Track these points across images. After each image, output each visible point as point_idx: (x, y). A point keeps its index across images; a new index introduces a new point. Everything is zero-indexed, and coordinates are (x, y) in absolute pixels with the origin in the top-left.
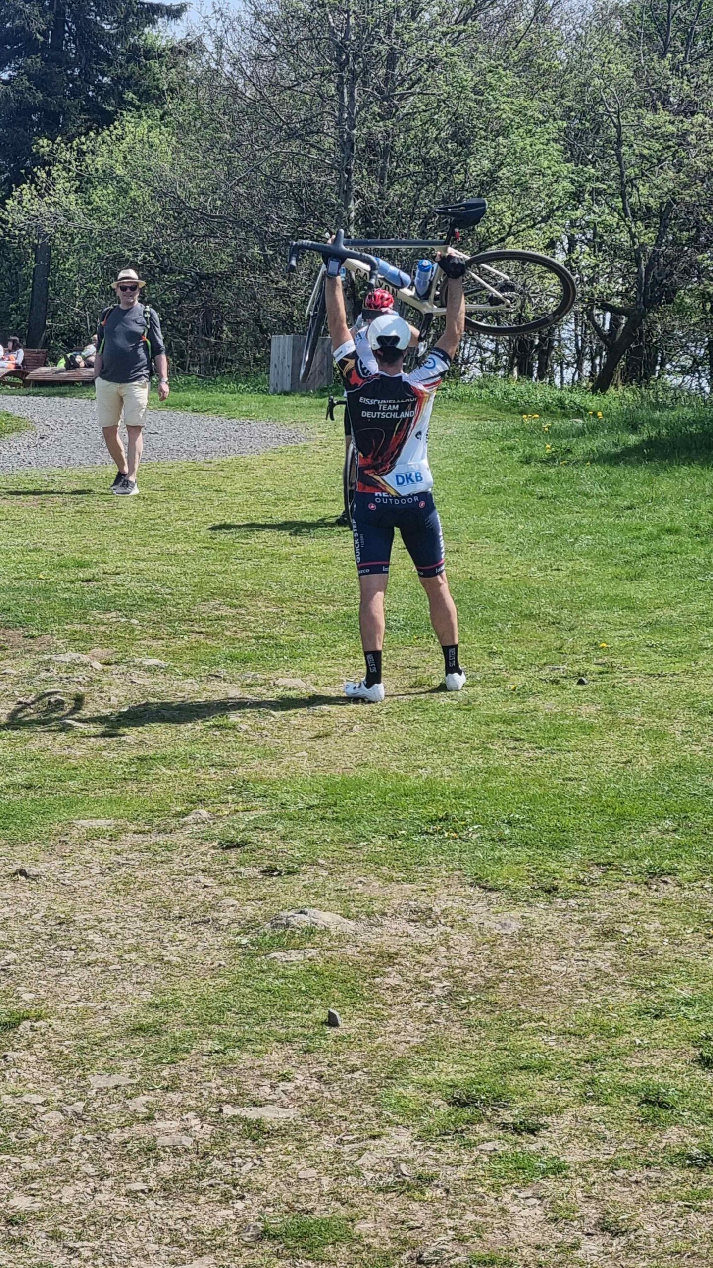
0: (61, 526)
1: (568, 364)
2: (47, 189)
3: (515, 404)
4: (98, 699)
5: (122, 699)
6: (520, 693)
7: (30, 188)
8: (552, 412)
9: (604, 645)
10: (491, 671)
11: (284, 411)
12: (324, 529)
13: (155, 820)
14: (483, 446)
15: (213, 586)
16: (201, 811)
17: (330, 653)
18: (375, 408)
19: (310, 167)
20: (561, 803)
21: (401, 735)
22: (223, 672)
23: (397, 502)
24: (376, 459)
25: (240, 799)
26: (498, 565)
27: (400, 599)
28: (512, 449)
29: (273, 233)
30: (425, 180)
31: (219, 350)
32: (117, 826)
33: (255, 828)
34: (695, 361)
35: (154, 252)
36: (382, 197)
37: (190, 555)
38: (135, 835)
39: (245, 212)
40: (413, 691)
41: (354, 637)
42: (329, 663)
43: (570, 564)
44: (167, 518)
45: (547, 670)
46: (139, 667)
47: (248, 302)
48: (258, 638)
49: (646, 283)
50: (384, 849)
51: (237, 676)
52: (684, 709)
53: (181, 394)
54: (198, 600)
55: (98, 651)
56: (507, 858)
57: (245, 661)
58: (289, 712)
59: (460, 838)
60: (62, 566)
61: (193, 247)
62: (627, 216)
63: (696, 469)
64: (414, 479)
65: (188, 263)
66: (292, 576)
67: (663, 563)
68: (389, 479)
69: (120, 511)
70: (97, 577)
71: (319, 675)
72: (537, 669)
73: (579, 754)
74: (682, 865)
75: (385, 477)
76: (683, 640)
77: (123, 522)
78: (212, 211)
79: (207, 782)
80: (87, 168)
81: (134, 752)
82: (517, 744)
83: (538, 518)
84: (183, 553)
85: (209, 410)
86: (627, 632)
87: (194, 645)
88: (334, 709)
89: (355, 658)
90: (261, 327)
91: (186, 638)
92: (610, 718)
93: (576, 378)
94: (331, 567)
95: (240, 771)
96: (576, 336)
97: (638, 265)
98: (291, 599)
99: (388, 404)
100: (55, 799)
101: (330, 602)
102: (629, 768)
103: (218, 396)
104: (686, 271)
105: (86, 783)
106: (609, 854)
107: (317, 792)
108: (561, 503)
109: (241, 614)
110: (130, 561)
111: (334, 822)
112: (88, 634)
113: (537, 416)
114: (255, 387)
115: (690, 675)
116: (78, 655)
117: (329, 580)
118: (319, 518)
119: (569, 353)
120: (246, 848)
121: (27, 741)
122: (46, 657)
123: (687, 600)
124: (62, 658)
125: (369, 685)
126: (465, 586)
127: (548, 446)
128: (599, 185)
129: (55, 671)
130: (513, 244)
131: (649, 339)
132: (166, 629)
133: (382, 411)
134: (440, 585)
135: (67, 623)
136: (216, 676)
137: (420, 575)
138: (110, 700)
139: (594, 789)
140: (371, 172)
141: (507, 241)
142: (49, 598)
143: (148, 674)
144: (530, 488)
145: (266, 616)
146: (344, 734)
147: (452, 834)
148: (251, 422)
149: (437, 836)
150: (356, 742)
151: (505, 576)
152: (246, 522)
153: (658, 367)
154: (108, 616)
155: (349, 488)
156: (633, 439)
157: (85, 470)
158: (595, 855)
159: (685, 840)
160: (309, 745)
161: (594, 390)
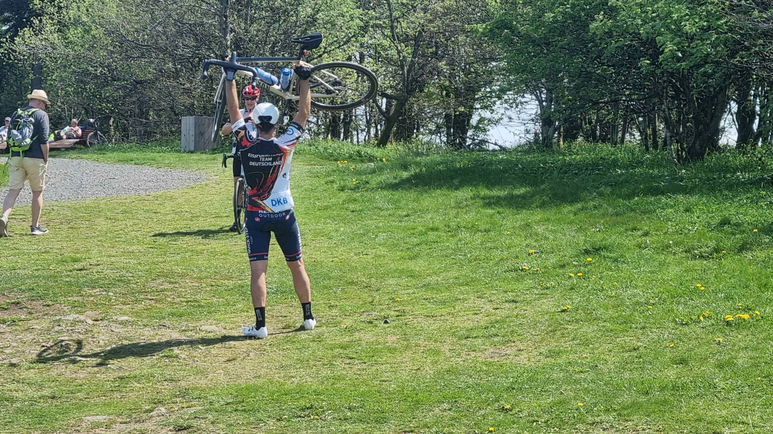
0: (60, 237)
1: (362, 130)
2: (40, 30)
3: (331, 155)
4: (91, 342)
5: (107, 342)
6: (350, 330)
7: (29, 30)
8: (354, 159)
9: (398, 299)
10: (331, 317)
11: (191, 163)
12: (223, 234)
13: (133, 415)
14: (315, 181)
15: (158, 271)
16: (161, 408)
17: (232, 309)
18: (257, 160)
19: (201, 14)
20: (380, 396)
21: (280, 357)
22: (168, 323)
23: (272, 216)
24: (259, 190)
25: (184, 401)
26: (330, 253)
27: (272, 275)
28: (332, 182)
29: (180, 55)
30: (272, 21)
31: (148, 126)
32: (109, 419)
33: (195, 417)
34: (437, 127)
35: (107, 68)
36: (247, 31)
37: (141, 252)
38: (121, 425)
39: (162, 42)
40: (284, 331)
41: (246, 299)
42: (232, 315)
43: (374, 251)
44: (126, 230)
45: (365, 315)
46: (115, 322)
47: (166, 97)
48: (187, 302)
49: (408, 80)
50: (275, 428)
51: (176, 326)
52: (449, 336)
53: (127, 154)
54: (150, 280)
55: (89, 313)
56: (350, 430)
57: (181, 316)
58: (209, 347)
59: (321, 419)
60: (64, 262)
61: (131, 64)
62: (395, 40)
63: (445, 191)
64: (283, 202)
65: (128, 74)
66: (205, 263)
67: (430, 249)
68: (267, 203)
69: (96, 227)
70: (86, 267)
71: (226, 323)
72: (359, 315)
73: (388, 365)
74: (456, 430)
75: (264, 201)
76: (446, 295)
77: (99, 234)
78: (142, 42)
79: (163, 391)
80: (64, 17)
81: (116, 374)
82: (350, 361)
83: (352, 223)
84: (137, 251)
85: (145, 163)
86: (411, 291)
87: (149, 307)
88: (237, 343)
89: (247, 312)
90: (175, 112)
91: (143, 303)
92: (406, 343)
93: (367, 138)
94: (229, 257)
95: (182, 383)
96: (366, 112)
97: (403, 69)
98: (206, 277)
99: (266, 157)
100: (70, 404)
101: (231, 278)
102: (419, 372)
103: (150, 155)
104: (430, 72)
105: (88, 394)
106: (411, 425)
107: (231, 394)
108: (365, 214)
109: (177, 287)
110: (105, 257)
111: (243, 412)
112: (83, 302)
113: (346, 162)
114: (172, 148)
115: (451, 316)
116: (77, 315)
117: (228, 265)
118: (219, 227)
119: (362, 124)
120: (190, 430)
121: (49, 369)
122: (58, 318)
123: (446, 270)
124: (67, 318)
125: (258, 328)
126: (312, 266)
127: (354, 180)
128: (378, 22)
129: (64, 326)
130: (327, 58)
131: (410, 114)
132: (130, 298)
133: (262, 162)
134: (299, 266)
135: (69, 296)
136: (164, 326)
137: (287, 260)
138: (99, 342)
139: (399, 386)
140: (239, 17)
141: (323, 56)
142: (57, 281)
143: (122, 326)
144: (346, 206)
145: (192, 288)
146: (244, 358)
147: (316, 417)
148: (172, 170)
149: (306, 419)
150: (252, 363)
151: (335, 259)
152: (174, 231)
153: (415, 131)
154: (95, 291)
155: (237, 209)
156: (405, 175)
157: (72, 202)
158: (403, 426)
159: (456, 415)
160: (223, 366)
161: (378, 145)
